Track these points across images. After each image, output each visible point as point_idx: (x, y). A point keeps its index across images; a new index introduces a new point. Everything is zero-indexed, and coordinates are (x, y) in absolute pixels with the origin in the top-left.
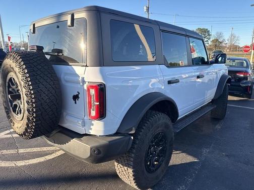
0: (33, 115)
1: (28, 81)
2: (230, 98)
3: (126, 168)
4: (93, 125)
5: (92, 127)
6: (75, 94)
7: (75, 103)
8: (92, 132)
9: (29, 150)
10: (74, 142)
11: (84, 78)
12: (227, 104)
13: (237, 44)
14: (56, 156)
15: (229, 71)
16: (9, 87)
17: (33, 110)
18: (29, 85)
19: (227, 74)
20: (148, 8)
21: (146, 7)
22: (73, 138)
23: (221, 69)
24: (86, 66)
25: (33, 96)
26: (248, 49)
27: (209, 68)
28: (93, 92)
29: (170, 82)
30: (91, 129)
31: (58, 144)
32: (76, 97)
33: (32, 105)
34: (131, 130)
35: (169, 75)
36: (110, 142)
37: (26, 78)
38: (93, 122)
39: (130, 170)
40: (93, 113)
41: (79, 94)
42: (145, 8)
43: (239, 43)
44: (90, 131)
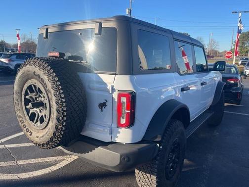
0: (63, 123)
1: (59, 89)
2: (226, 104)
3: (148, 175)
4: (119, 133)
5: (118, 135)
6: (102, 102)
7: (102, 111)
8: (118, 140)
9: (28, 161)
10: (100, 150)
11: (113, 86)
12: (224, 110)
13: (217, 49)
14: (61, 166)
15: (223, 78)
16: (26, 94)
17: (63, 118)
18: (60, 93)
19: (221, 81)
20: (131, 10)
21: (129, 9)
22: (98, 146)
23: (215, 77)
24: (116, 74)
25: (64, 105)
26: (230, 55)
27: (207, 75)
28: (124, 100)
29: (183, 90)
30: (117, 137)
31: (78, 153)
32: (103, 105)
33: (63, 113)
34: (156, 137)
35: (182, 83)
36: (139, 149)
37: (57, 86)
38: (120, 130)
39: (154, 178)
40: (123, 121)
41: (107, 101)
42: (127, 10)
43: (218, 49)
44: (116, 139)
